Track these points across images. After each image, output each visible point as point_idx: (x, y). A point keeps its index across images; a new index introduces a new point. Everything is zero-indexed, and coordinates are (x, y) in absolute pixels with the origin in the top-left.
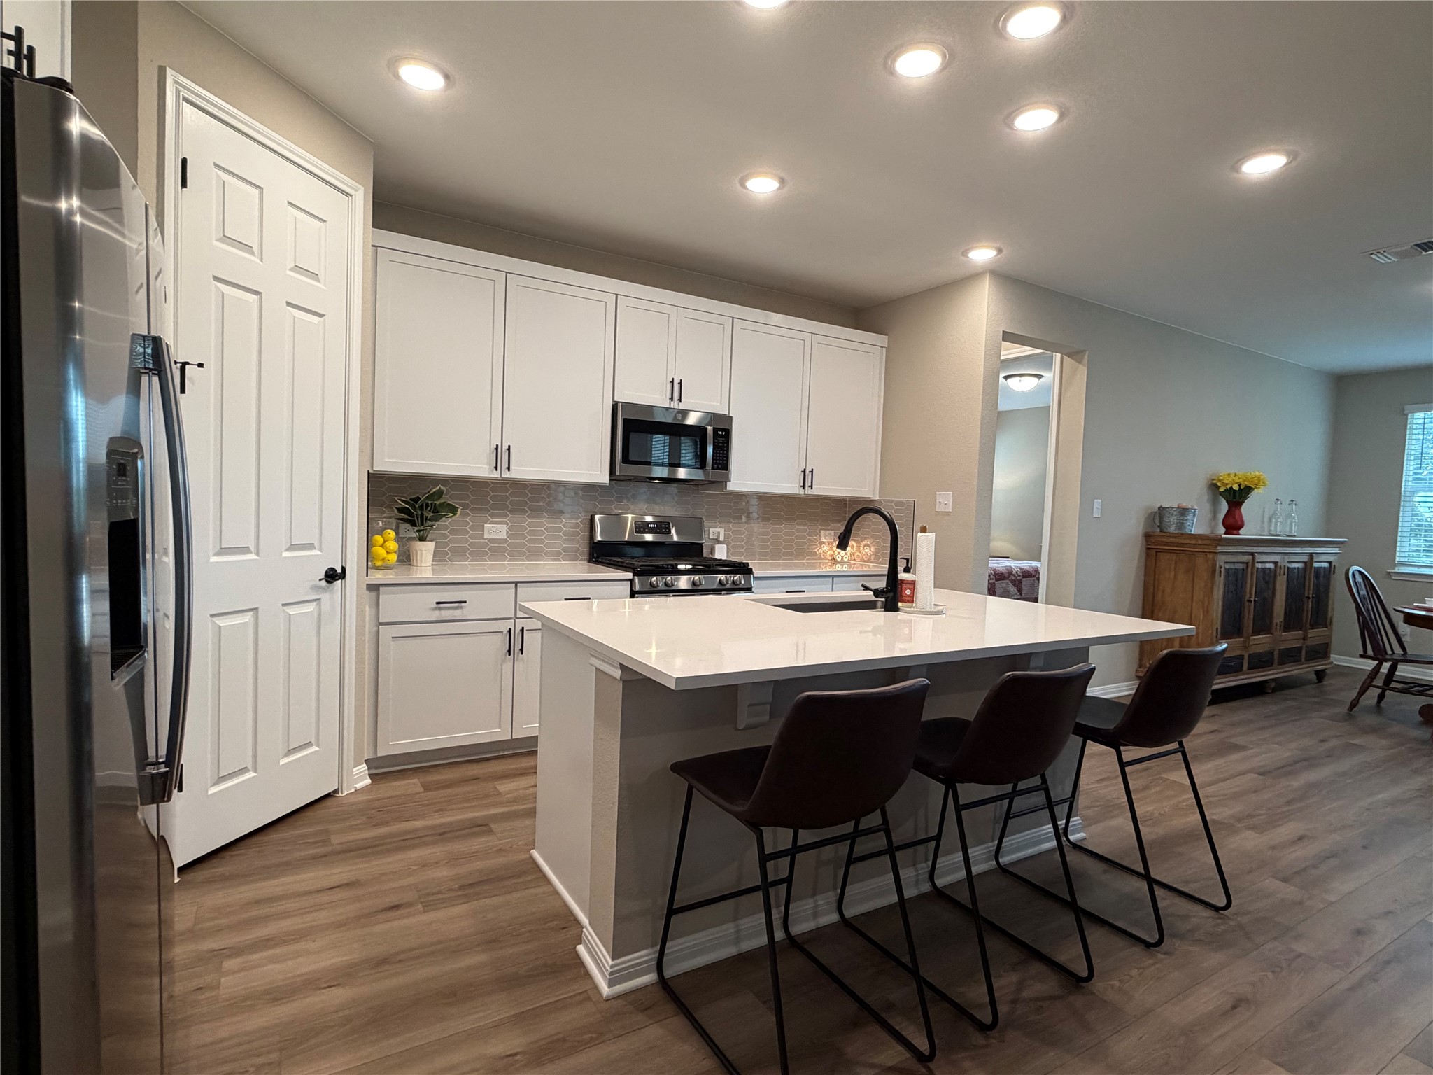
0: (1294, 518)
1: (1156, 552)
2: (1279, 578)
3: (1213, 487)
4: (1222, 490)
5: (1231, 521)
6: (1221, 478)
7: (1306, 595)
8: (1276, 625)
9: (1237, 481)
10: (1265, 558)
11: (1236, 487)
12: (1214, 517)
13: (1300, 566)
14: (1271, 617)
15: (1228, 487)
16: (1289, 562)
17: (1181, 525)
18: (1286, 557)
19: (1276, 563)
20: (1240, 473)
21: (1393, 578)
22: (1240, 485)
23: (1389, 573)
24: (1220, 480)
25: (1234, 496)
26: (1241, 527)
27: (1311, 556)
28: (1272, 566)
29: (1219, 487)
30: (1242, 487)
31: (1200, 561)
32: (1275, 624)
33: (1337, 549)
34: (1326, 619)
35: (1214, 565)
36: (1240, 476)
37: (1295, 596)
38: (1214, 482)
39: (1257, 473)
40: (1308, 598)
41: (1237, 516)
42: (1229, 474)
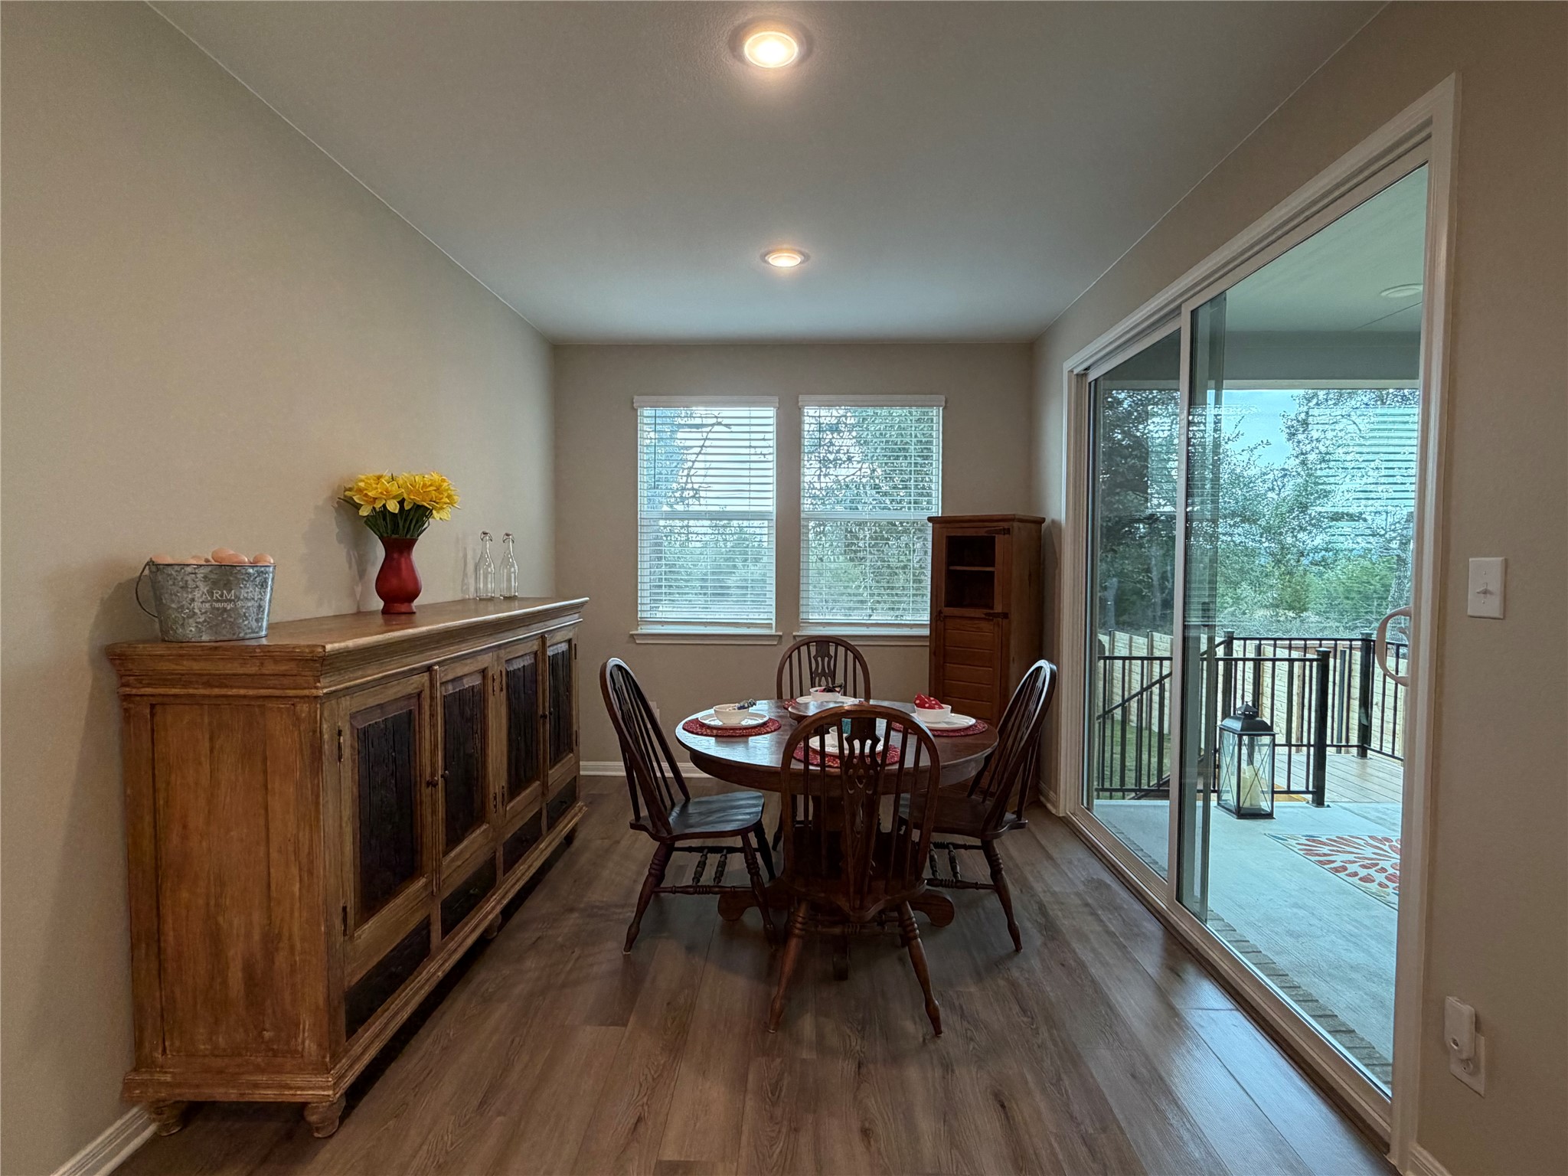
0: (513, 566)
1: (153, 706)
2: (491, 700)
3: (347, 505)
4: (365, 512)
5: (394, 582)
6: (362, 484)
7: (540, 712)
8: (495, 798)
9: (395, 493)
10: (460, 670)
11: (393, 507)
12: (362, 573)
13: (528, 661)
14: (484, 788)
15: (378, 505)
16: (508, 661)
17: (222, 617)
18: (502, 652)
19: (483, 672)
20: (403, 476)
21: (638, 642)
22: (401, 503)
23: (632, 635)
24: (360, 491)
25: (396, 525)
26: (415, 594)
27: (542, 638)
28: (476, 681)
29: (358, 507)
30: (407, 507)
31: (277, 724)
32: (491, 796)
33: (577, 615)
34: (570, 736)
35: (316, 733)
36: (401, 482)
37: (522, 724)
38: (348, 493)
39: (436, 477)
40: (544, 716)
41: (404, 573)
42: (379, 478)
